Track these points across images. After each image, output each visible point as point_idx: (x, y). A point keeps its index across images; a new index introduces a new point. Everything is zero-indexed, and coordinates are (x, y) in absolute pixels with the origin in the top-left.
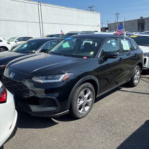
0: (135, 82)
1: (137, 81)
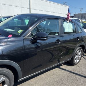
0: (75, 61)
1: (78, 61)
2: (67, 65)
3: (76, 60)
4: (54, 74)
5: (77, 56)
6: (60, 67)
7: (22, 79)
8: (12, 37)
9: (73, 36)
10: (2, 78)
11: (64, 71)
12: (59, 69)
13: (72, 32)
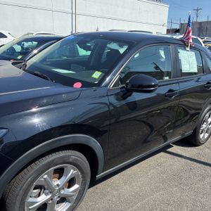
0: (201, 136)
1: (207, 135)
2: (182, 146)
3: (203, 134)
4: (160, 165)
5: (204, 126)
6: (169, 150)
7: (102, 174)
8: (81, 87)
9: (197, 81)
10: (72, 171)
11: (180, 159)
12: (168, 155)
13: (196, 71)
